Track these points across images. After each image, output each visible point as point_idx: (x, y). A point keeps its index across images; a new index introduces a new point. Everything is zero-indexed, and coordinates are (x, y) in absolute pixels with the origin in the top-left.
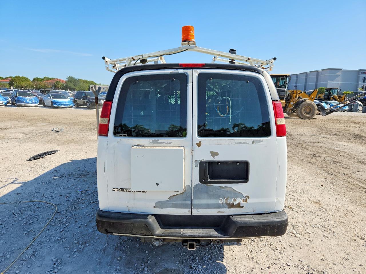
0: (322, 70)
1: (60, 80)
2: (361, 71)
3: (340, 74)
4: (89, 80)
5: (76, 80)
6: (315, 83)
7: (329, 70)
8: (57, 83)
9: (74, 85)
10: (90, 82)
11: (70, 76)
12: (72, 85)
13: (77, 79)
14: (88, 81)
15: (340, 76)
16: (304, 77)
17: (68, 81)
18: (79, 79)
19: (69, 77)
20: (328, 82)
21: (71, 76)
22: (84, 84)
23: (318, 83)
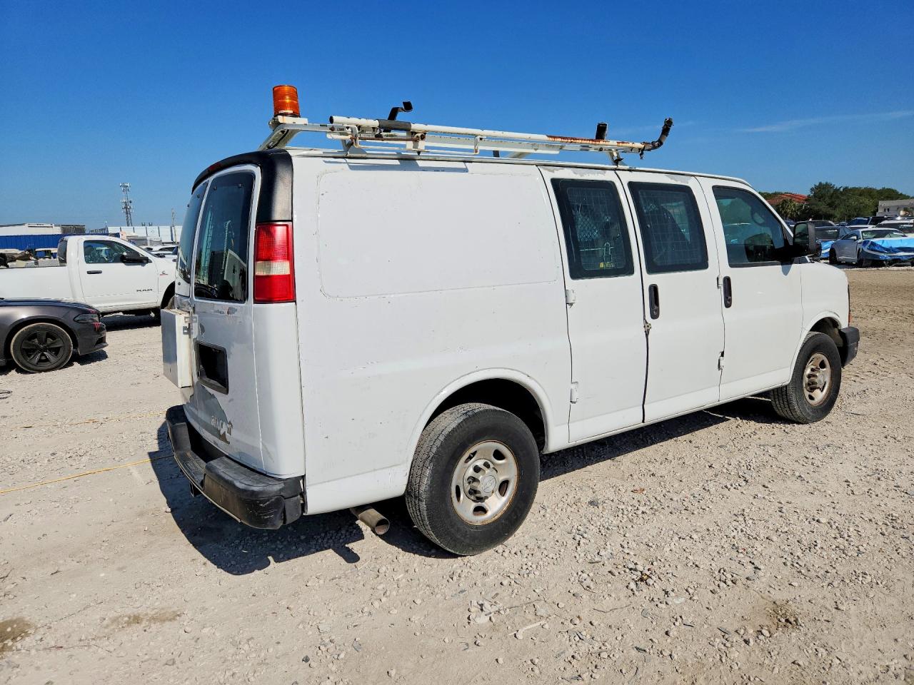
1: (793, 196)
4: (879, 188)
5: (837, 190)
8: (783, 203)
9: (830, 205)
10: (882, 193)
11: (820, 183)
12: (823, 207)
13: (842, 189)
14: (878, 191)
17: (815, 196)
18: (846, 189)
19: (817, 184)
21: (824, 182)
22: (862, 199)
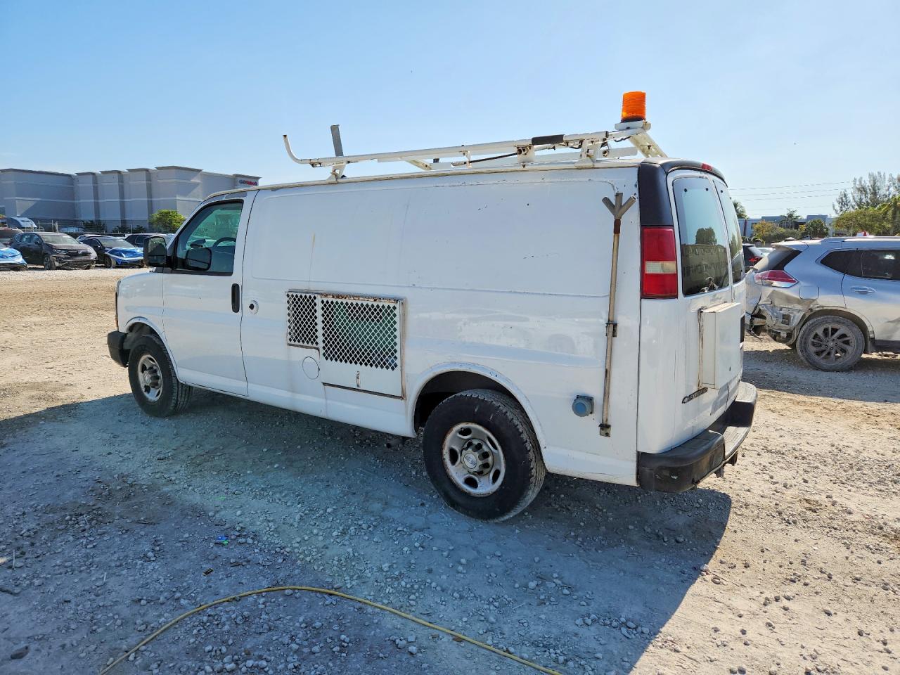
0: (157, 168)
2: (239, 179)
3: (199, 181)
6: (146, 199)
7: (174, 170)
15: (199, 186)
16: (89, 183)
20: (178, 198)
23: (153, 199)
